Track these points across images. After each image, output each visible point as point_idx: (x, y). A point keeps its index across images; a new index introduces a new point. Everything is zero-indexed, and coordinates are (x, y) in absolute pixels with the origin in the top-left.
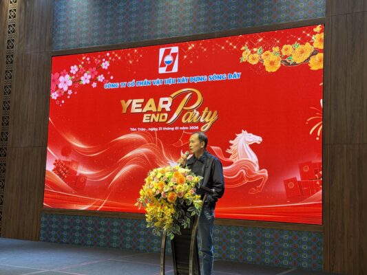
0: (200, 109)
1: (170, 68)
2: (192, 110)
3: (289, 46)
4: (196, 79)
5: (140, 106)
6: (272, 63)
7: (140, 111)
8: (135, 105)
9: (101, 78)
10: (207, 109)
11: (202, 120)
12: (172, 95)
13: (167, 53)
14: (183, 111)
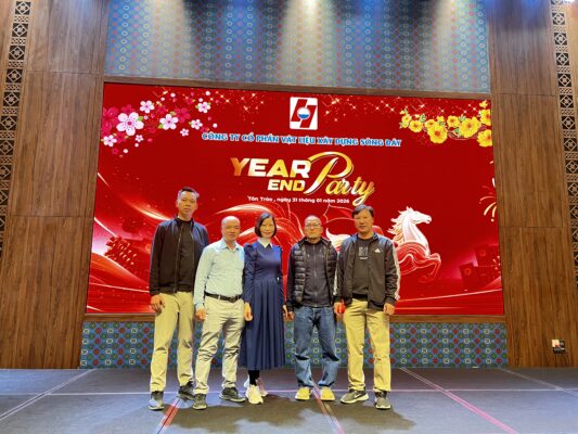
1: (306, 123)
3: (454, 117)
4: (343, 142)
6: (437, 134)
9: (196, 124)
13: (301, 104)
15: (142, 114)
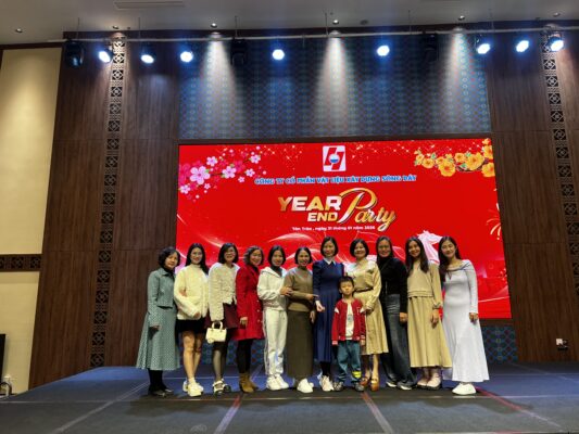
0: (375, 209)
1: (337, 166)
2: (366, 210)
3: (460, 154)
4: (368, 179)
5: (303, 204)
6: (447, 168)
7: (303, 209)
8: (297, 203)
9: (250, 173)
10: (382, 209)
11: (378, 220)
12: (342, 194)
13: (332, 151)
14: (356, 211)
15: (208, 167)
